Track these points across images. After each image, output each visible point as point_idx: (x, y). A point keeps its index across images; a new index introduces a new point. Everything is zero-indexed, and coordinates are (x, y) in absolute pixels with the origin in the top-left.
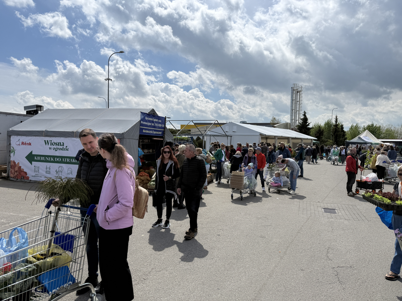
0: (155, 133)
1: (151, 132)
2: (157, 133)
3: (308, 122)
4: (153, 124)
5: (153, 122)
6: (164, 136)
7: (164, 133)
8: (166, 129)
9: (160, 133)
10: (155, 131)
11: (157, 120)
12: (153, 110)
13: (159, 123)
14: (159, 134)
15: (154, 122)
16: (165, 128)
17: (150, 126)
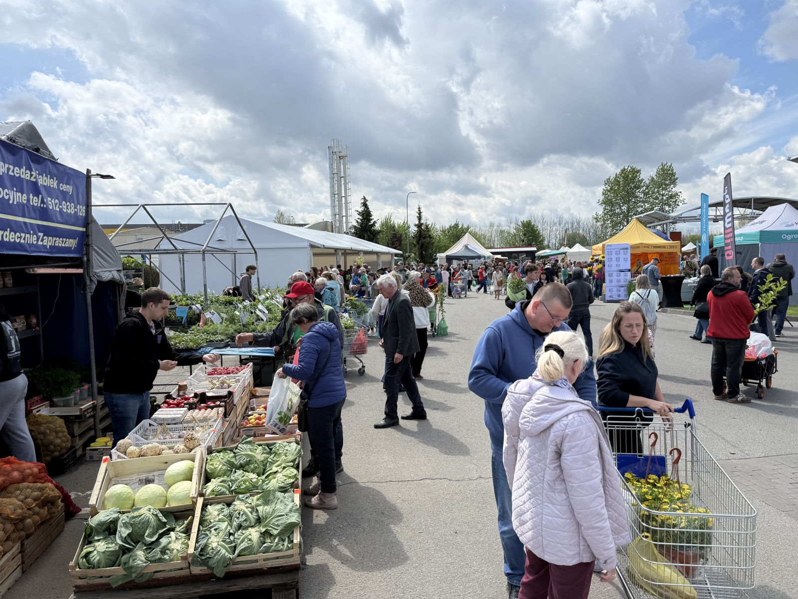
0: (48, 242)
1: (33, 239)
2: (59, 242)
3: (372, 219)
4: (35, 201)
5: (35, 189)
6: (88, 254)
7: (85, 240)
8: (92, 226)
9: (72, 243)
10: (49, 232)
11: (53, 183)
12: (30, 132)
13: (64, 196)
14: (68, 250)
15: (42, 190)
16: (88, 221)
17: (23, 209)
